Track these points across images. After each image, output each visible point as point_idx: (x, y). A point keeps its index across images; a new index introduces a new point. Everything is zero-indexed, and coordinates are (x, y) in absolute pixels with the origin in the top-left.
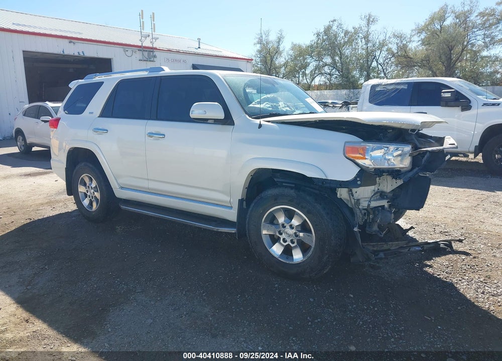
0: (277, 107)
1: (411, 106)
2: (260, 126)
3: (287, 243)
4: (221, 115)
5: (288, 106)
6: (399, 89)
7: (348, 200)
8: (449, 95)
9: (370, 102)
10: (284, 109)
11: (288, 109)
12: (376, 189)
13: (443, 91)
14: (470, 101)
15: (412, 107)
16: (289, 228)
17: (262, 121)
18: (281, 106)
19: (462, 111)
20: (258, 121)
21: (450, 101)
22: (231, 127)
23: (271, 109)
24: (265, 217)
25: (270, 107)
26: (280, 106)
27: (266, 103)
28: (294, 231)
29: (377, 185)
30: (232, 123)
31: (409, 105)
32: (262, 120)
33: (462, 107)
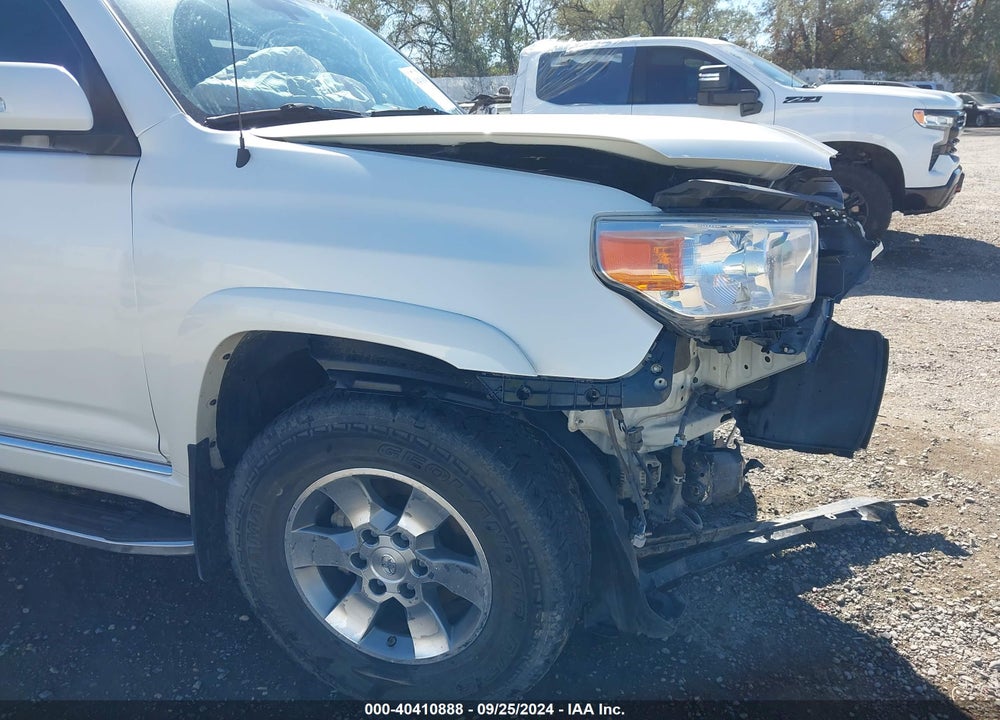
0: (309, 89)
1: (632, 103)
2: (244, 156)
3: (386, 596)
4: (79, 116)
5: (348, 87)
6: (603, 64)
7: (600, 434)
8: (715, 77)
9: (540, 95)
10: (336, 97)
11: (349, 95)
12: (689, 379)
13: (702, 68)
14: (758, 93)
15: (634, 106)
16: (391, 544)
17: (253, 138)
18: (324, 86)
19: (742, 116)
20: (232, 138)
21: (716, 92)
22: (125, 165)
23: (287, 94)
24: (297, 505)
25: (283, 89)
26: (318, 84)
27: (269, 73)
28: (409, 554)
29: (691, 367)
30: (131, 148)
31: (628, 103)
32: (246, 134)
33: (742, 105)
